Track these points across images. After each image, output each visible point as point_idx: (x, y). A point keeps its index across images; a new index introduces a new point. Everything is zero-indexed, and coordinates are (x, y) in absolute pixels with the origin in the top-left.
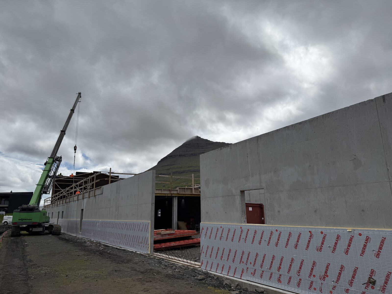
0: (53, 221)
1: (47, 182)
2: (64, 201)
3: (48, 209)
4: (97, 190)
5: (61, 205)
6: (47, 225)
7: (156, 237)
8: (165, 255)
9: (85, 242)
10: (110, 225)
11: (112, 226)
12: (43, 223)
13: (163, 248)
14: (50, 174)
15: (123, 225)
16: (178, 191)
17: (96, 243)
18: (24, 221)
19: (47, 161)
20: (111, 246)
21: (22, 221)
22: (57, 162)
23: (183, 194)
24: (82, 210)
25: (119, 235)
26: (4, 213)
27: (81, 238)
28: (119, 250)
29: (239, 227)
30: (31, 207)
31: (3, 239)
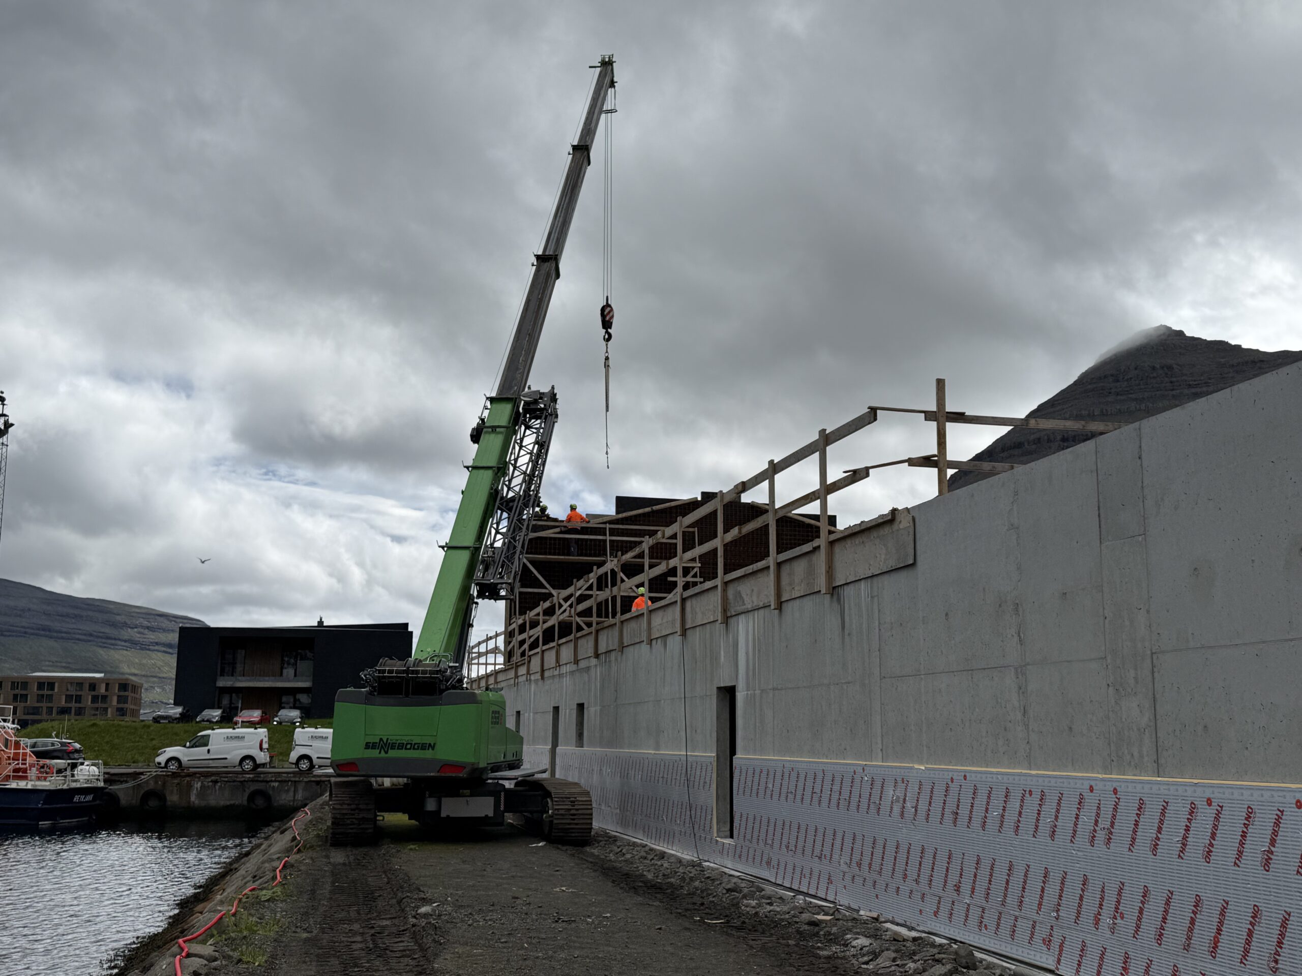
1: (493, 532)
2: (586, 646)
5: (564, 669)
6: (511, 780)
12: (492, 770)
14: (505, 489)
18: (393, 753)
19: (483, 420)
21: (383, 754)
22: (536, 423)
26: (295, 714)
30: (424, 672)
31: (293, 858)
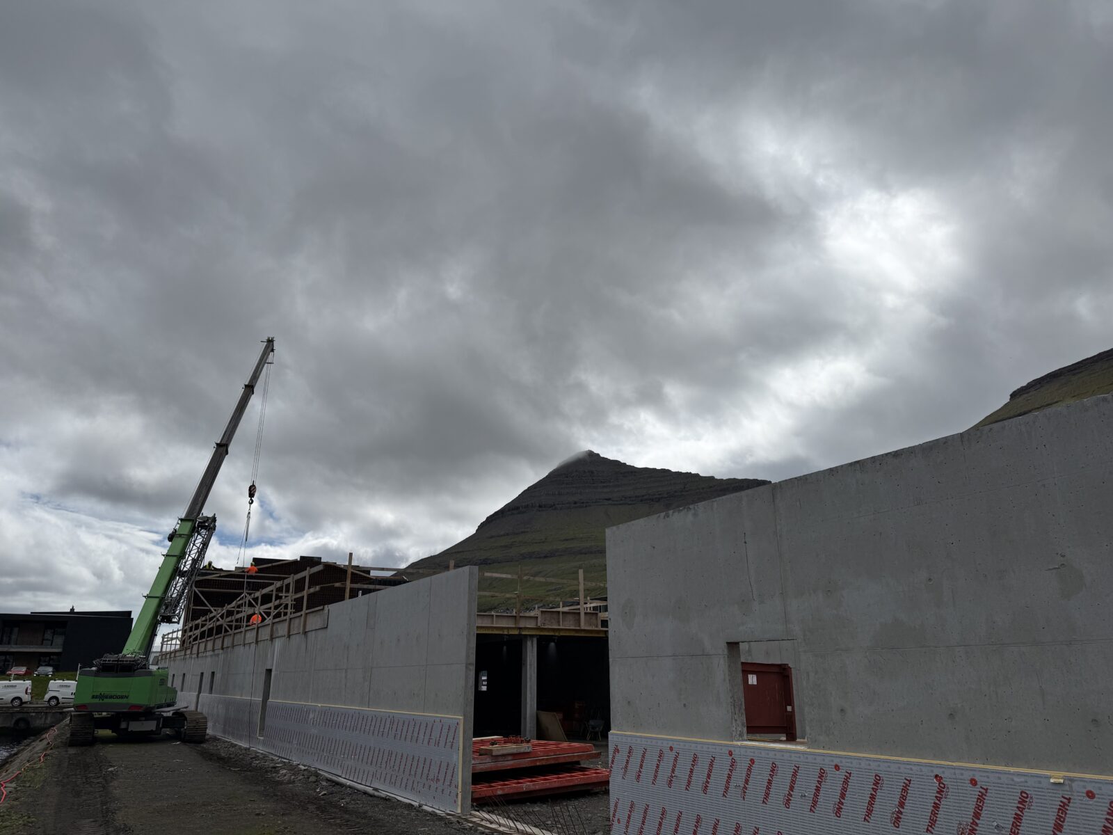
0: (186, 700)
1: (173, 589)
2: (219, 643)
3: (172, 663)
4: (311, 615)
5: (208, 654)
6: (168, 712)
7: (477, 762)
8: (503, 818)
9: (275, 768)
10: (346, 720)
11: (353, 723)
12: (158, 708)
13: (498, 795)
14: (182, 566)
15: (383, 722)
16: (539, 619)
17: (306, 773)
18: (106, 701)
19: (176, 530)
20: (349, 783)
21: (101, 701)
22: (203, 532)
23: (554, 630)
24: (269, 671)
25: (372, 752)
26: (50, 669)
27: (262, 754)
28: (371, 799)
29: (725, 751)
30: (127, 661)
31: (48, 752)
